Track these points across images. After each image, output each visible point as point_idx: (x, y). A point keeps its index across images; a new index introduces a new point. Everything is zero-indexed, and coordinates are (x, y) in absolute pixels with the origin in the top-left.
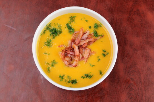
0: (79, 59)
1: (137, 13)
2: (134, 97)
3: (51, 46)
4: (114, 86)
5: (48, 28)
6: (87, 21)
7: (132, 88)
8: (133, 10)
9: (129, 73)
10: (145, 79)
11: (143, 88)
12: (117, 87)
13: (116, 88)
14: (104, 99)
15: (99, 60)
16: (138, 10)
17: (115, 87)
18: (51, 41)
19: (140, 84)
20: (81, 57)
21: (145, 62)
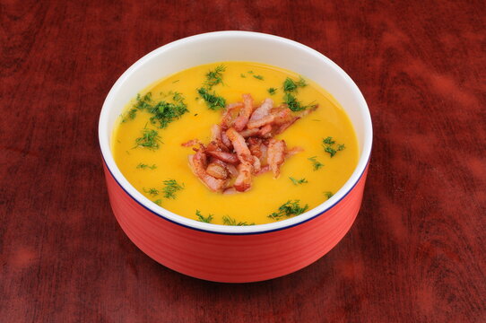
0: (253, 169)
1: (402, 80)
2: (461, 293)
3: (157, 146)
4: (385, 270)
5: (143, 103)
6: (259, 78)
7: (445, 267)
8: (387, 74)
9: (421, 226)
10: (479, 238)
11: (480, 264)
12: (393, 272)
13: (391, 273)
14: (361, 312)
15: (318, 166)
16: (404, 74)
17: (388, 272)
18: (155, 134)
19: (470, 254)
20: (258, 163)
21: (466, 191)
